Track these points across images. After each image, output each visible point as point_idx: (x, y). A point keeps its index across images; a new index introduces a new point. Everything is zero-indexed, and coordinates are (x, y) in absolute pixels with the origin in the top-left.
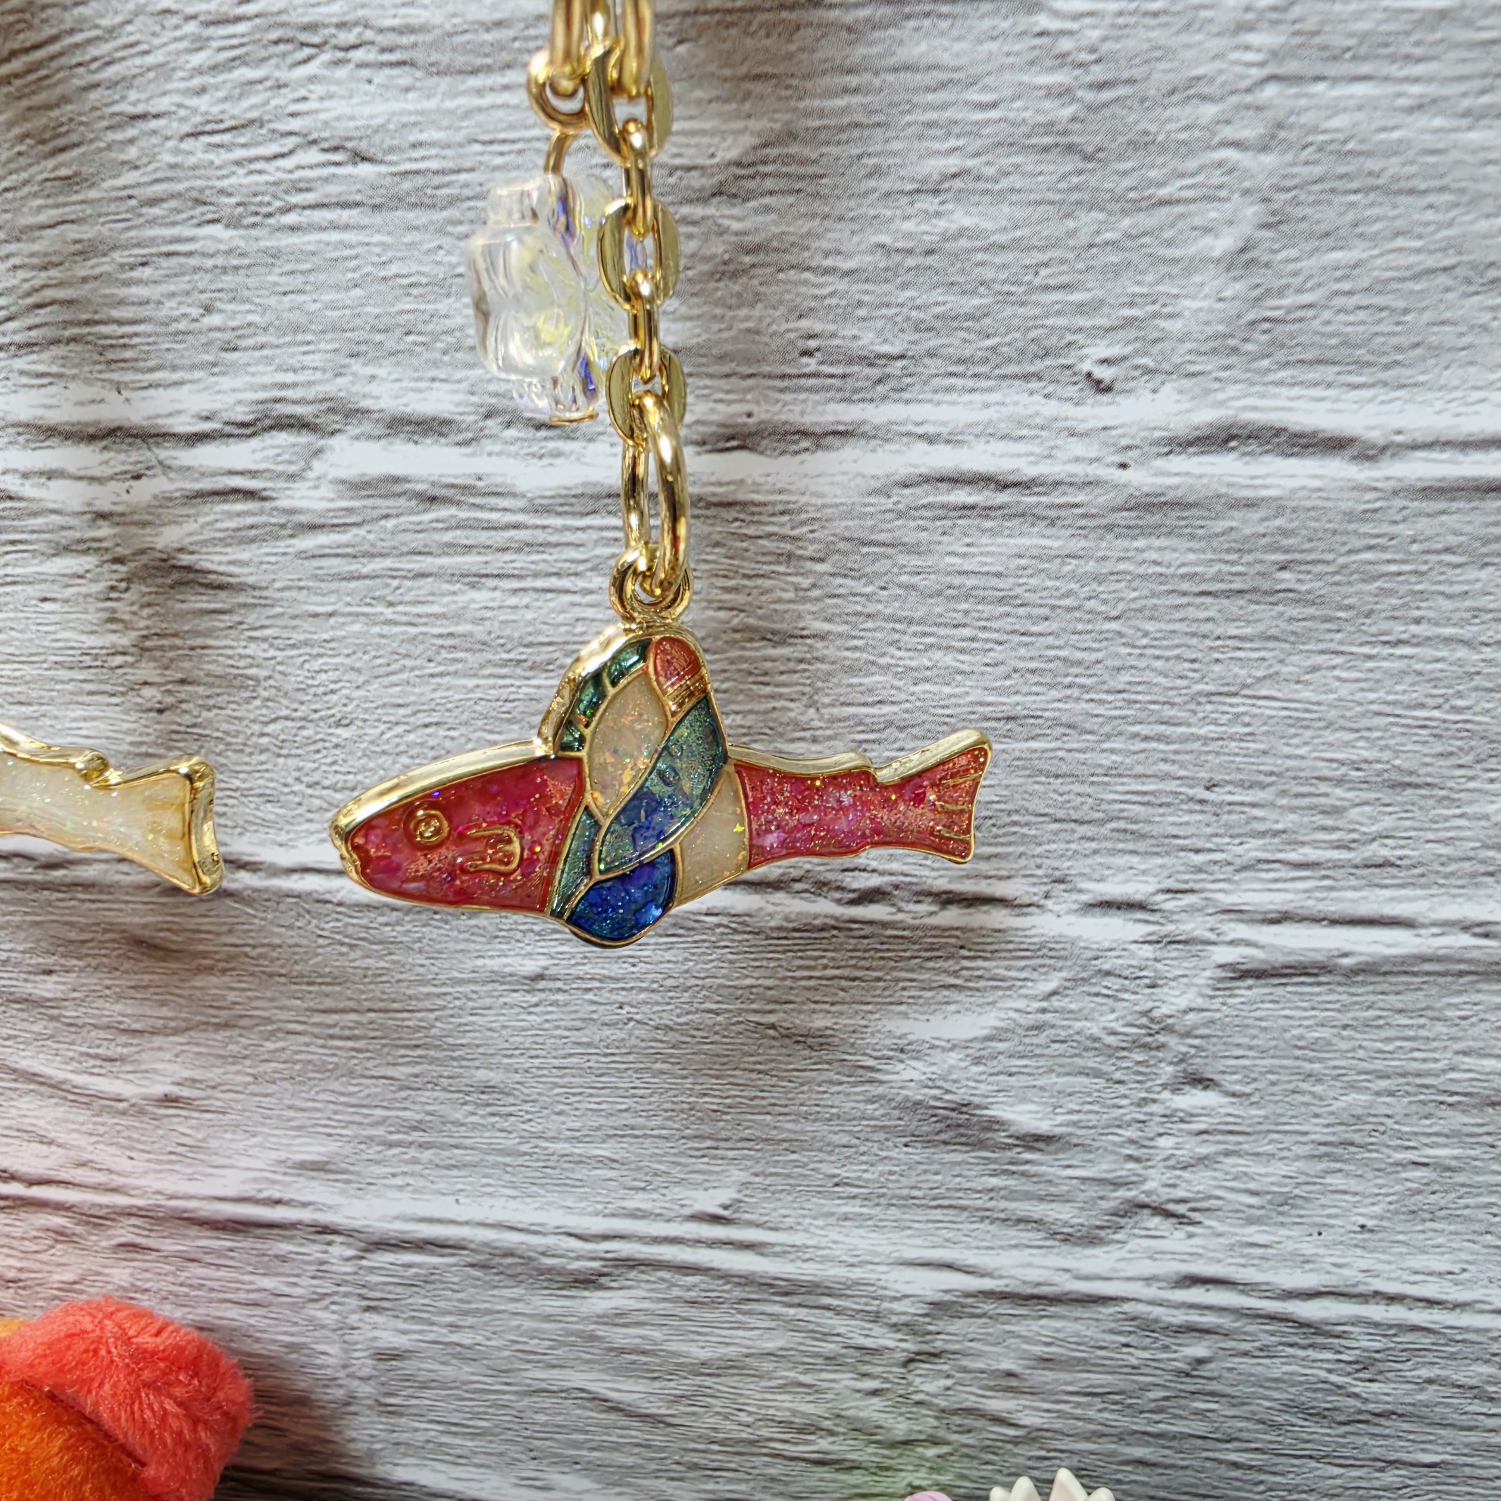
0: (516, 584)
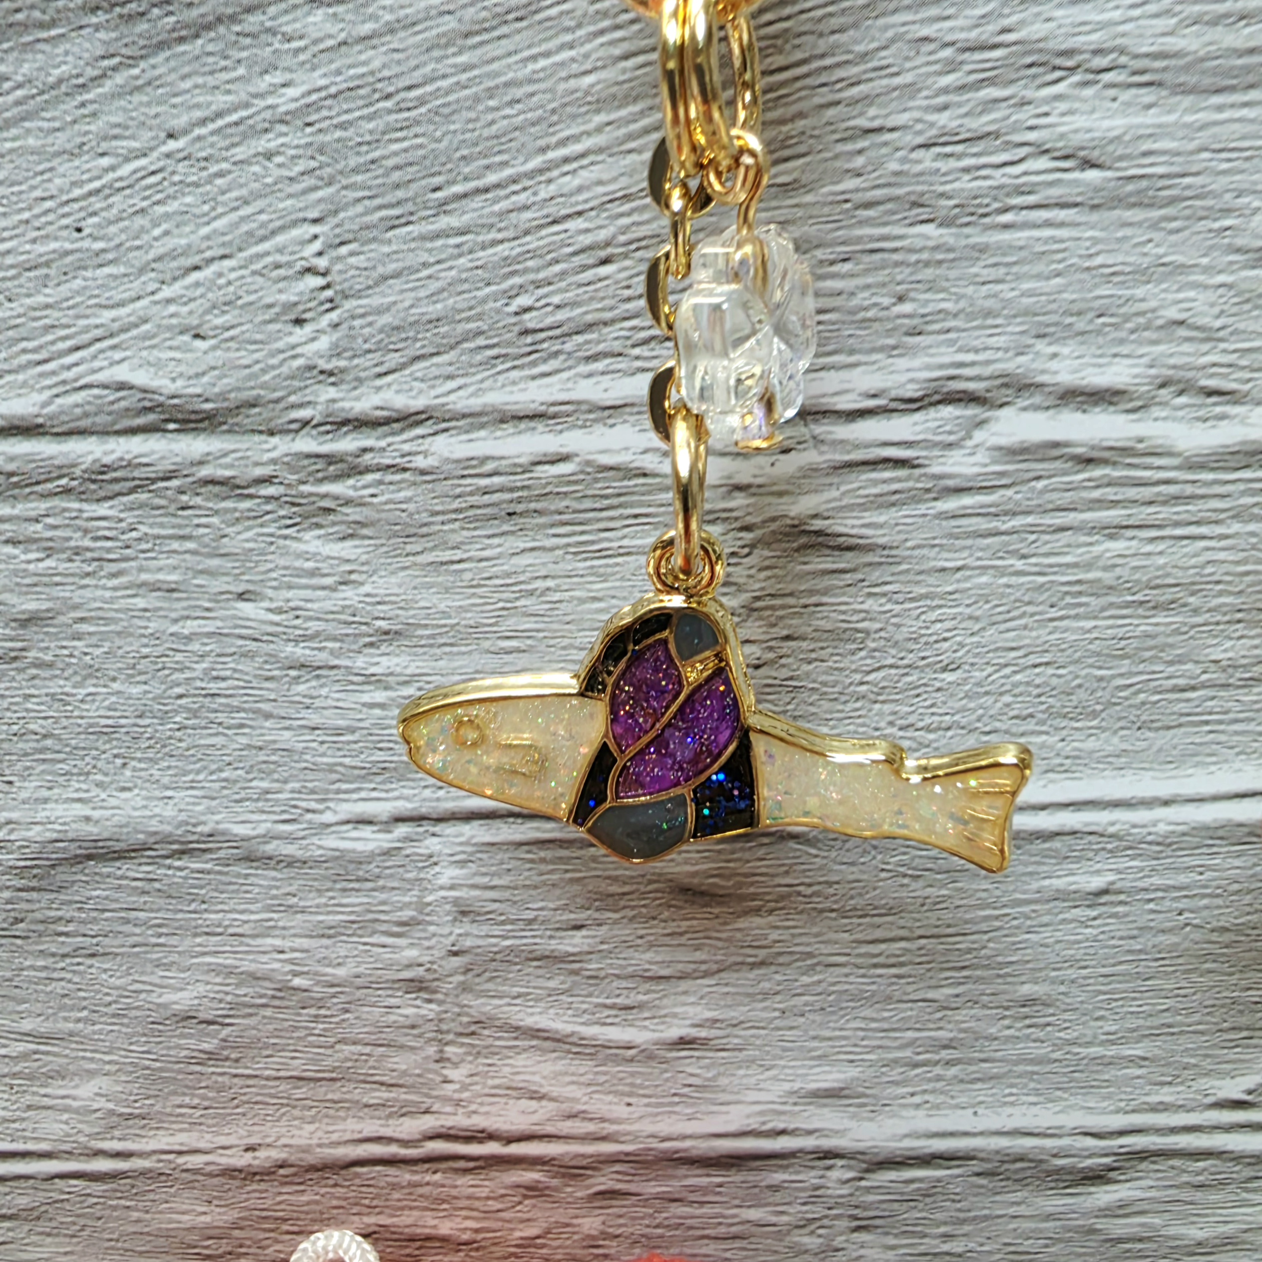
0: (1154, 533)
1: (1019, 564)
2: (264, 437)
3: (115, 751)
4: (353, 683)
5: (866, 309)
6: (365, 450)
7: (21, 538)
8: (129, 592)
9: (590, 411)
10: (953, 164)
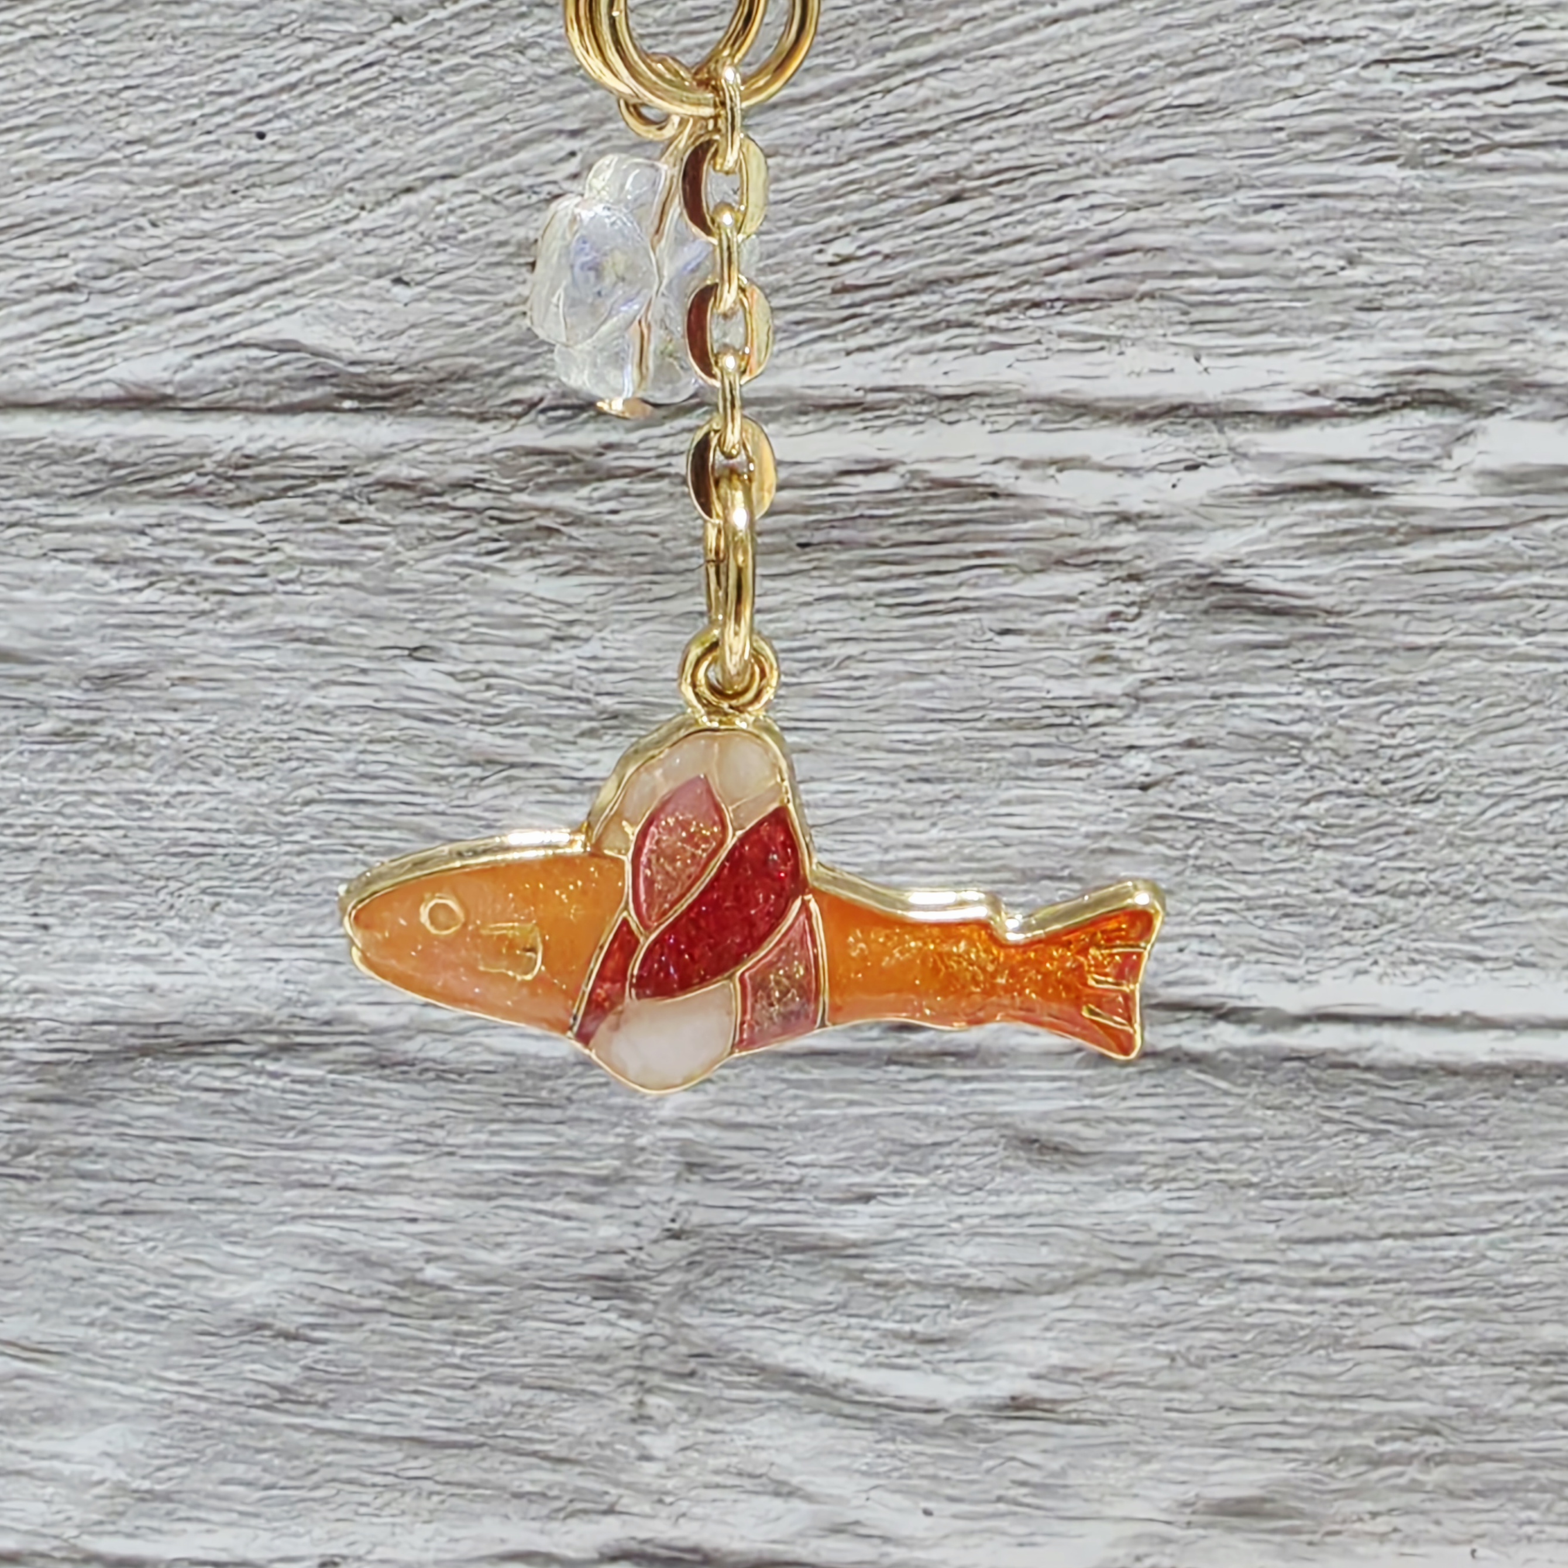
1: (1522, 644)
2: (472, 424)
3: (204, 884)
4: (559, 791)
5: (1305, 273)
6: (609, 447)
7: (116, 556)
8: (259, 642)
9: (922, 402)
10: (1420, 86)
